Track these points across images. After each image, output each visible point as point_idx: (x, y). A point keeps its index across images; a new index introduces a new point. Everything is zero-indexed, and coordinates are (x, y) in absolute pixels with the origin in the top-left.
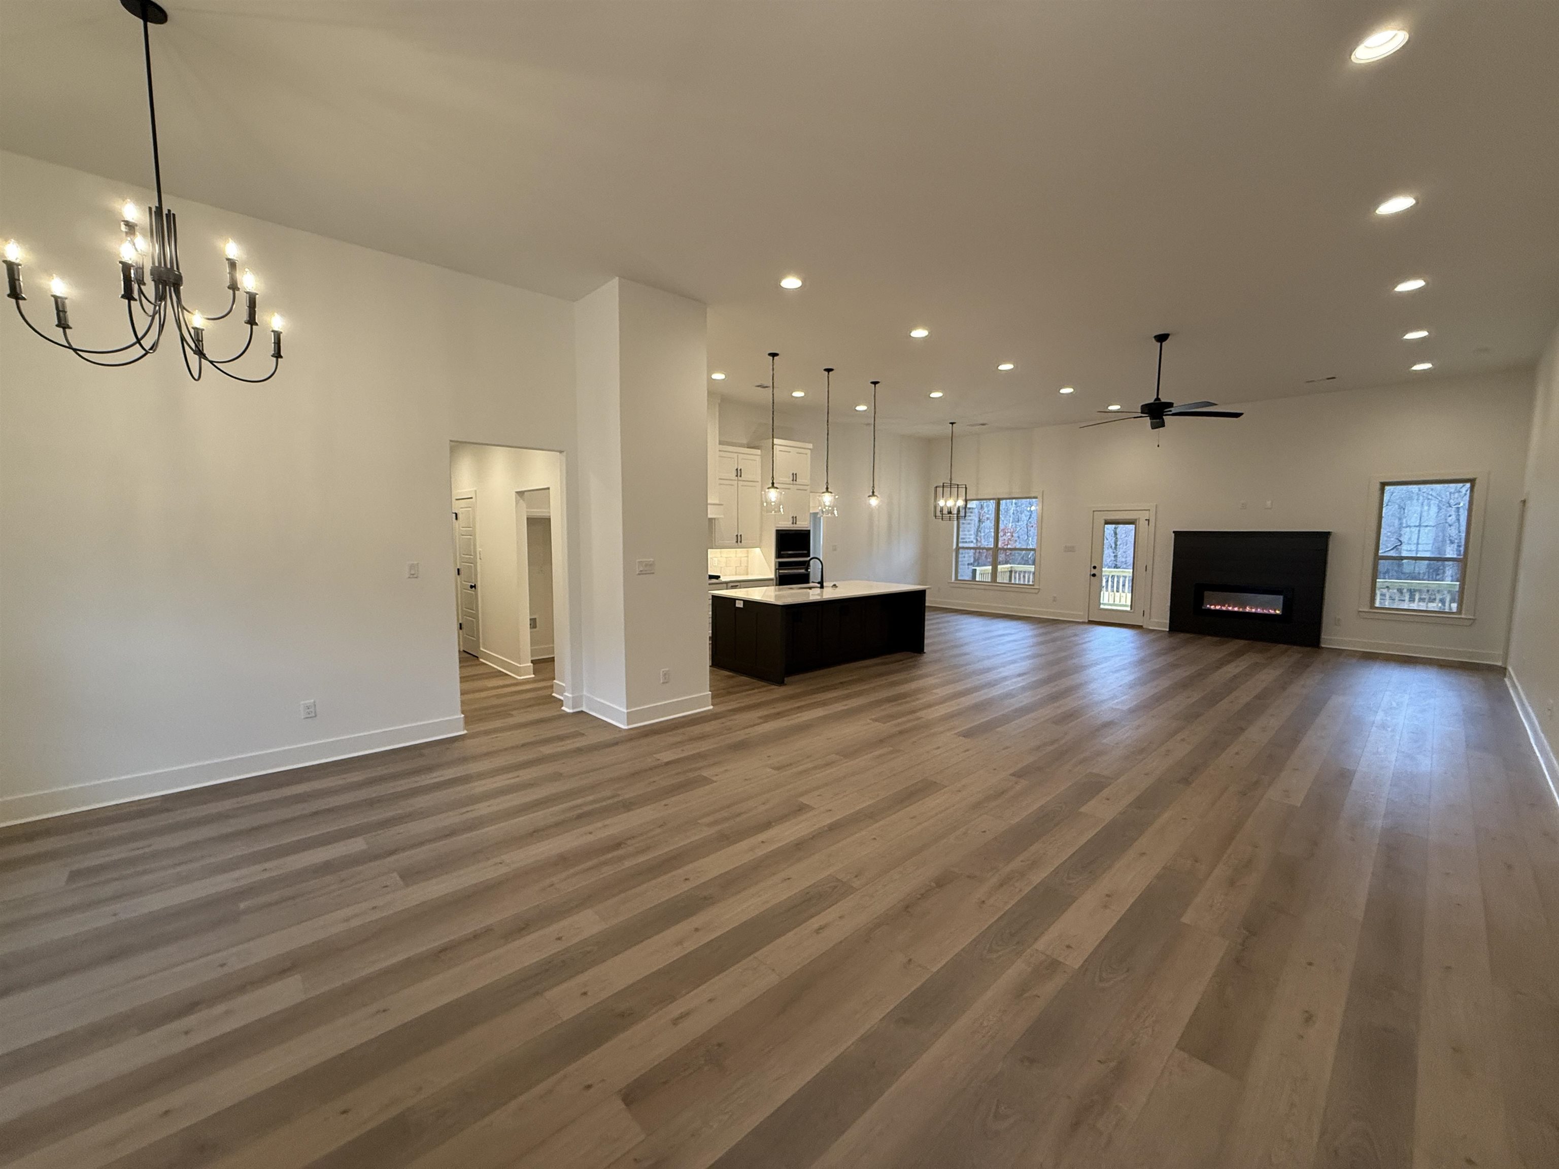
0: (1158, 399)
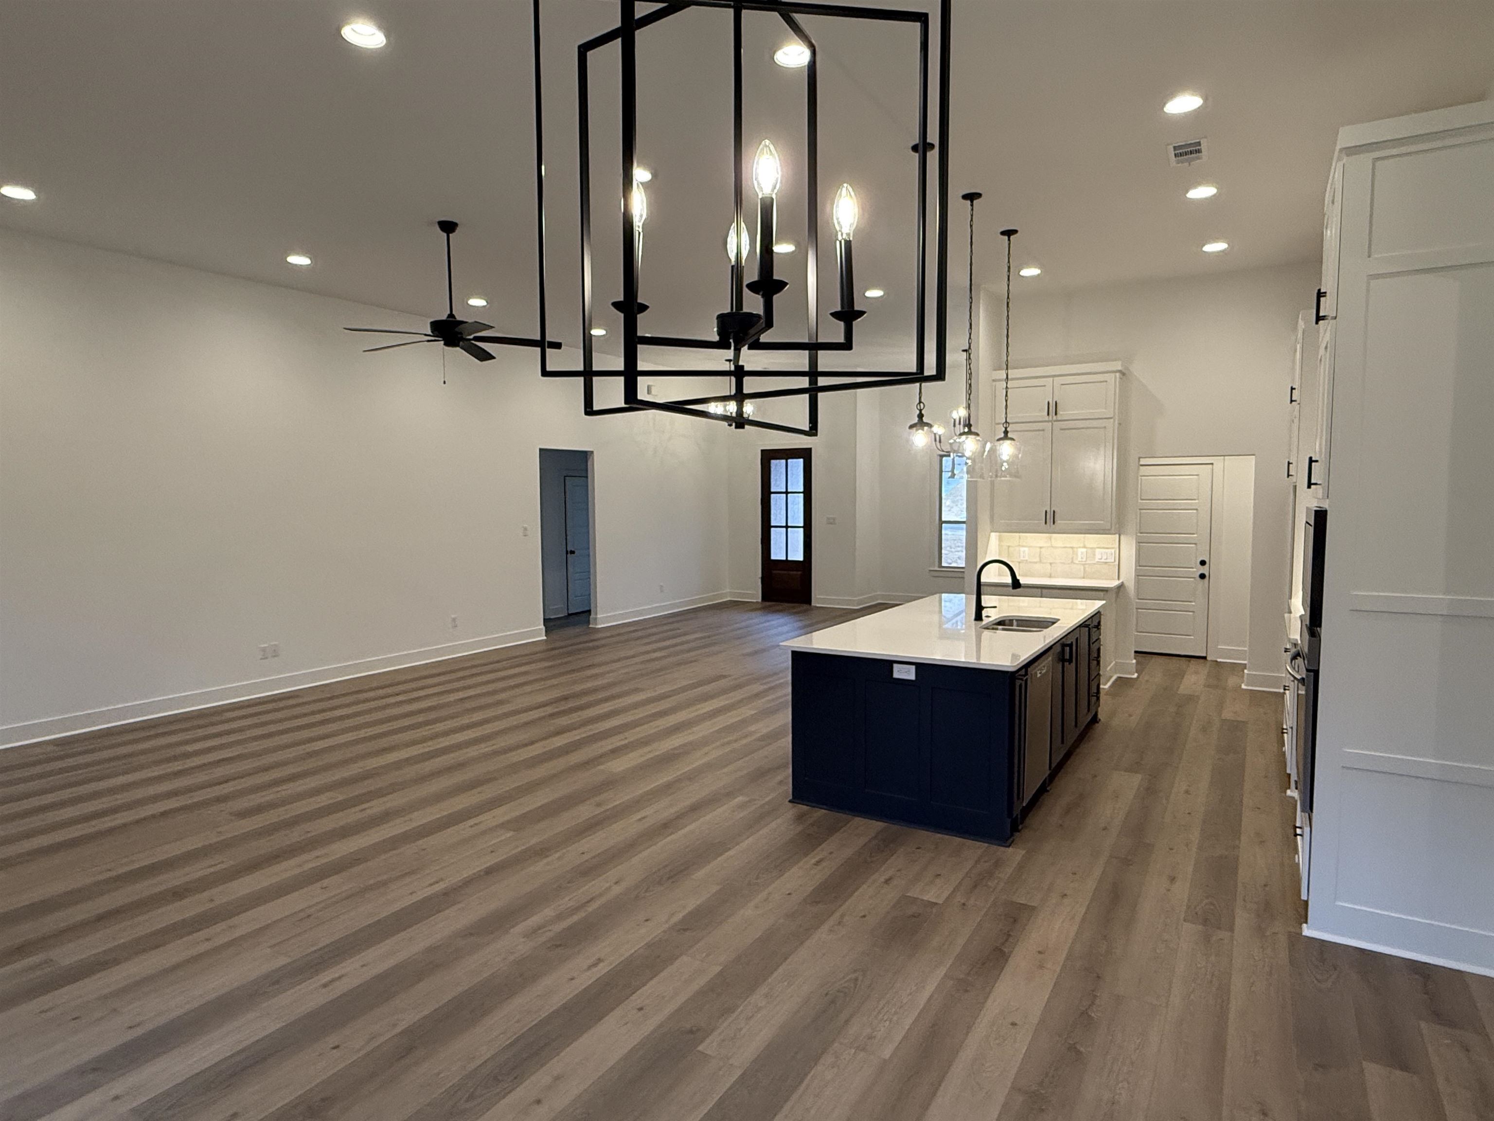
0: (451, 315)
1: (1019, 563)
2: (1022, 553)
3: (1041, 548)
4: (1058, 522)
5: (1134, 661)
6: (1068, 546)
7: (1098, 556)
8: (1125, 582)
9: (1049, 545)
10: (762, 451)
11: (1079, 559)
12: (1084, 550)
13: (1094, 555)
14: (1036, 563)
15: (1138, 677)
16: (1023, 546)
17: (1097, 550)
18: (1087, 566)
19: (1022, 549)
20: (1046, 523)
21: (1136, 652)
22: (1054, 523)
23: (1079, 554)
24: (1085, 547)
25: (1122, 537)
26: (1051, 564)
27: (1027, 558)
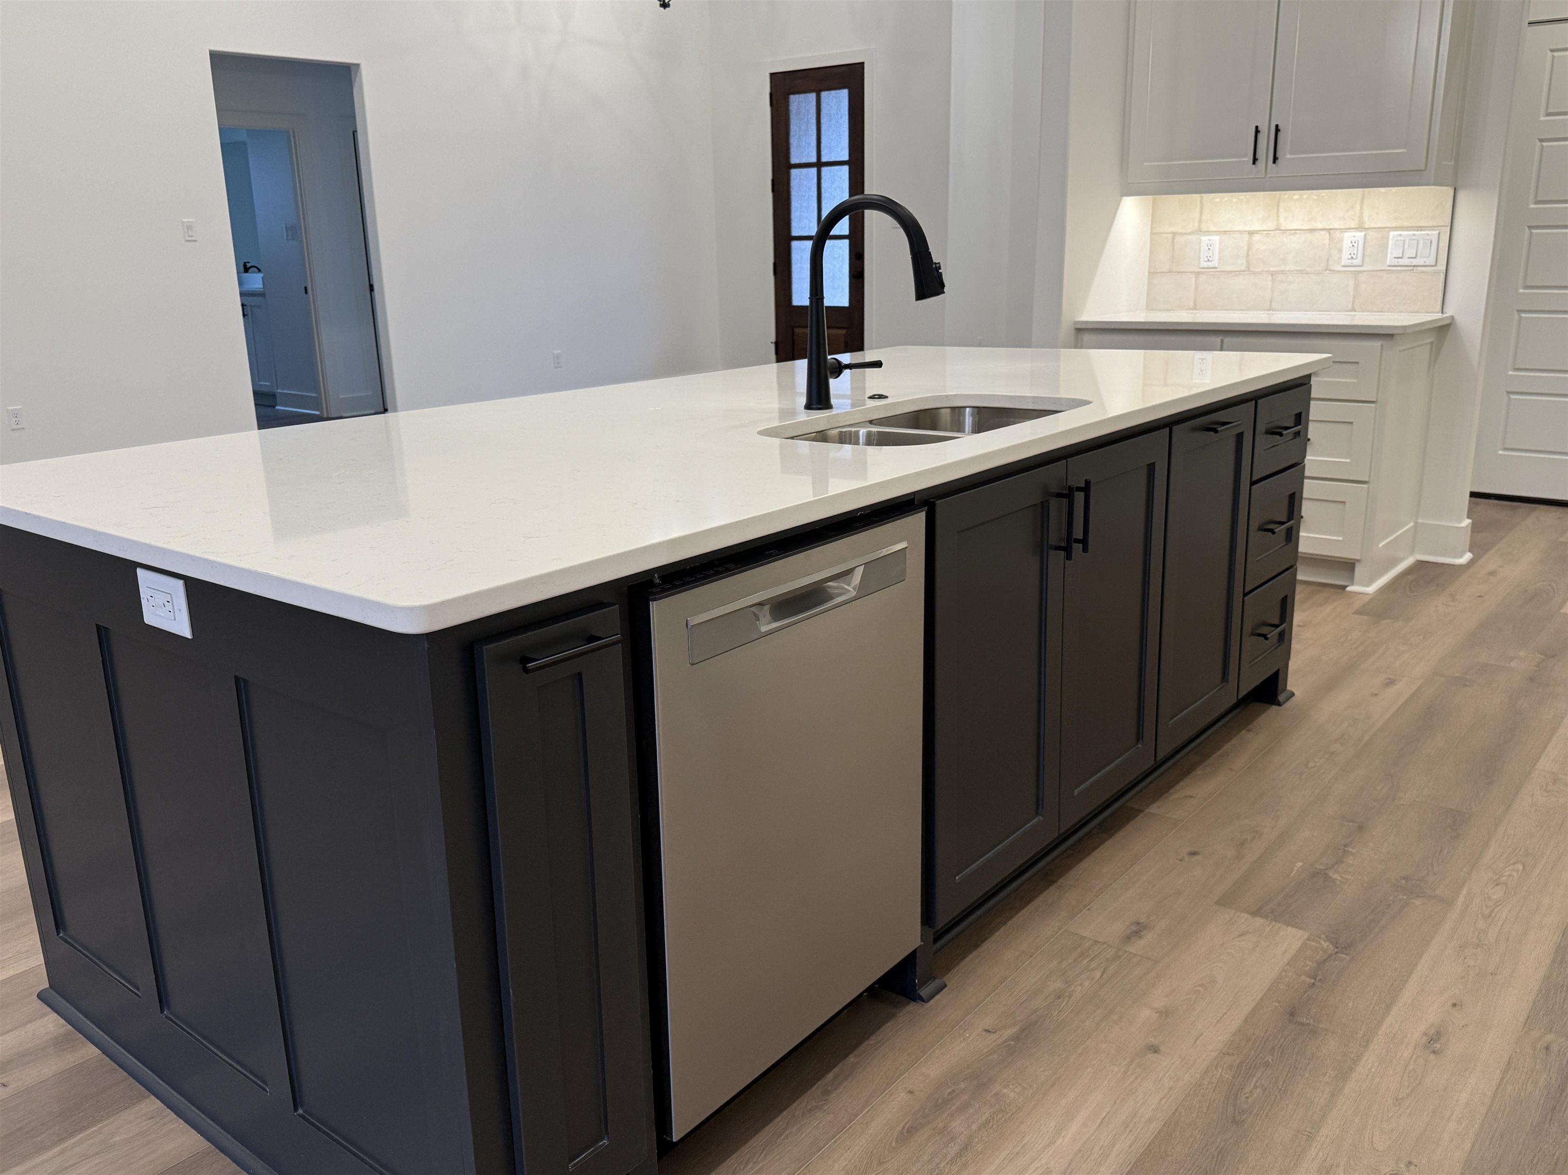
1: (1198, 274)
2: (1204, 247)
3: (1251, 233)
4: (1285, 155)
5: (1467, 522)
6: (1320, 226)
7: (1393, 252)
8: (1456, 317)
9: (1270, 225)
10: (772, 74)
11: (1345, 255)
12: (1360, 235)
13: (1384, 247)
14: (1239, 273)
15: (1471, 563)
16: (1208, 233)
17: (1392, 233)
18: (1362, 278)
19: (1205, 239)
20: (1255, 160)
21: (1473, 495)
22: (1275, 159)
23: (1346, 244)
24: (1360, 228)
25: (1462, 196)
26: (1273, 274)
27: (1215, 263)
